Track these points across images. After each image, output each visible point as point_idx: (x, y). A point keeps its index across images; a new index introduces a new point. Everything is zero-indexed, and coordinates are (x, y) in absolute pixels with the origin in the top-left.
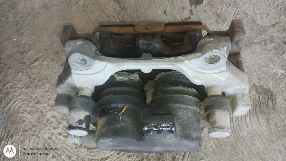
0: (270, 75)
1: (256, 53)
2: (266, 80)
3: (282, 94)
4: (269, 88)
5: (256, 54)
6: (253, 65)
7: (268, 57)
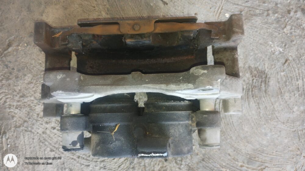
0: (267, 55)
1: (255, 27)
2: (263, 61)
3: (277, 75)
4: (264, 70)
5: (256, 30)
6: (251, 42)
7: (268, 33)
